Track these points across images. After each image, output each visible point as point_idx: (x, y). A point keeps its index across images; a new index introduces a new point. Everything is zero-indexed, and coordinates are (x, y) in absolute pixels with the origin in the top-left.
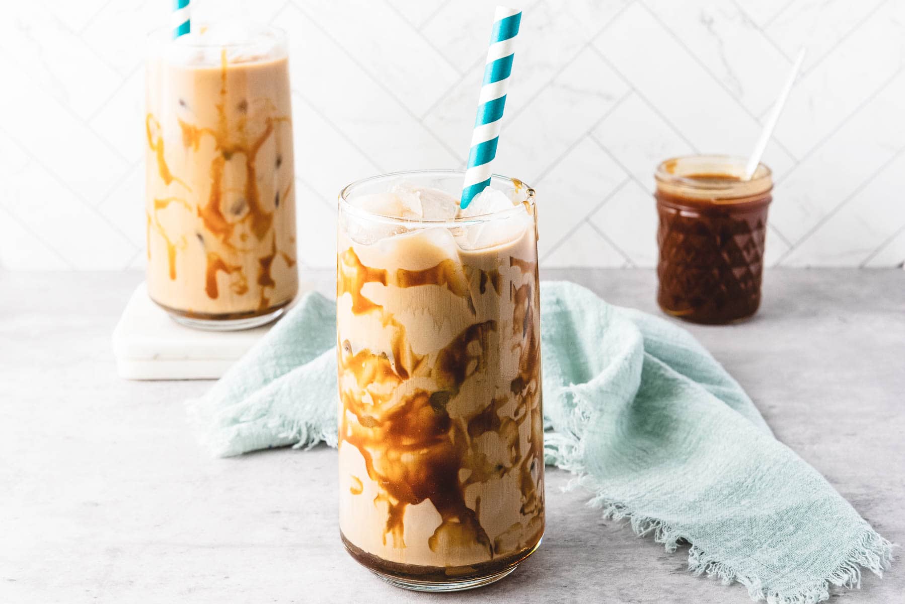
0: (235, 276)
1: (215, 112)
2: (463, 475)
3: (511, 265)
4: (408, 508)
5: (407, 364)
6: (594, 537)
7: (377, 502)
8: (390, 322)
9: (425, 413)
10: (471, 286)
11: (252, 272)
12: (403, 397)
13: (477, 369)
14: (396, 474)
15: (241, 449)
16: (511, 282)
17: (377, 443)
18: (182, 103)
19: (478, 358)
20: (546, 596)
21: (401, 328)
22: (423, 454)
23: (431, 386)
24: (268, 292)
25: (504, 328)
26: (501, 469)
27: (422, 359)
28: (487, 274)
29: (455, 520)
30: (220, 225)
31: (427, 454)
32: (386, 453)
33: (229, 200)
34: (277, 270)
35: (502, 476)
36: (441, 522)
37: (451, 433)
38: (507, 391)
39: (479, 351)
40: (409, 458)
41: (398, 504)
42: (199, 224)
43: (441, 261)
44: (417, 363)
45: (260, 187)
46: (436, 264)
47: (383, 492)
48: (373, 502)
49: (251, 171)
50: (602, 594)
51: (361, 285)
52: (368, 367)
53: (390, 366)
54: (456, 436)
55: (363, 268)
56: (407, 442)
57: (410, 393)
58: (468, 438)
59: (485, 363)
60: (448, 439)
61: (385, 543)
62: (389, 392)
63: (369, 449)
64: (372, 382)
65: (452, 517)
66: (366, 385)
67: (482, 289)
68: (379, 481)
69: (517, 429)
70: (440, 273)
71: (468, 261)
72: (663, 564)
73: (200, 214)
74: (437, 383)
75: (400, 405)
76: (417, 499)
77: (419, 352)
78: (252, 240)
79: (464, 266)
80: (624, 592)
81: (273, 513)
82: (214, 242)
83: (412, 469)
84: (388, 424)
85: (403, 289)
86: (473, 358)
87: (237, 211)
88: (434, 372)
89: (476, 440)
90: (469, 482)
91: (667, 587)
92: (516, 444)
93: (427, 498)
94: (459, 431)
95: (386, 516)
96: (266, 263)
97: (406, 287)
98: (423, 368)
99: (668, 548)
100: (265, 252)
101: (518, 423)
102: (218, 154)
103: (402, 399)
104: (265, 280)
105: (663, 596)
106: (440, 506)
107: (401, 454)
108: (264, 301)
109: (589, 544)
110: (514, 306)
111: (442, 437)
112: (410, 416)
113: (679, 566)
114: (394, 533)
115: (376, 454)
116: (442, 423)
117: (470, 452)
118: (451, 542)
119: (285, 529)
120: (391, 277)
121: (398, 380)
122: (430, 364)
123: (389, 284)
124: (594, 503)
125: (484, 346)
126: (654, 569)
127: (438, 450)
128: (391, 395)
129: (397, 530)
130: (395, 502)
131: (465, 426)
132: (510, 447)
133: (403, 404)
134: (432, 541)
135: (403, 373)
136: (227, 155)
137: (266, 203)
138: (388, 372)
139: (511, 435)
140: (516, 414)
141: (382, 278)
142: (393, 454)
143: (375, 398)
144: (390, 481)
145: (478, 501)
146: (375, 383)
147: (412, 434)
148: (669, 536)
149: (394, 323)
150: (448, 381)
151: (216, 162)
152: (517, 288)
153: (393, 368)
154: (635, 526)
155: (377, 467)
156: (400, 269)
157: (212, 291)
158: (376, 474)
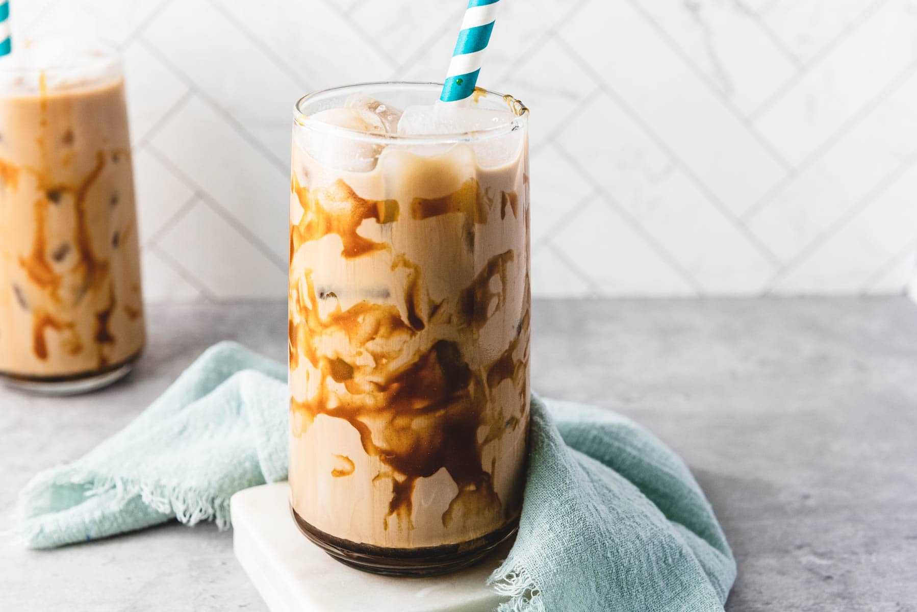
0: (67, 334)
1: (35, 146)
2: (481, 434)
4: (419, 483)
5: (423, 312)
7: (377, 483)
8: (401, 264)
12: (417, 351)
13: (497, 308)
14: (403, 445)
19: (498, 295)
21: (417, 267)
22: (439, 417)
24: (107, 350)
26: (514, 422)
27: (441, 304)
28: (507, 196)
29: (473, 487)
30: (45, 276)
31: (443, 415)
32: (392, 421)
34: (117, 324)
35: (514, 428)
36: (456, 491)
37: (471, 387)
39: (500, 287)
40: (420, 424)
41: (406, 481)
42: (22, 277)
44: (434, 310)
45: (94, 232)
47: (386, 468)
48: (372, 482)
49: (81, 213)
51: (358, 223)
53: (400, 317)
54: (476, 390)
55: (360, 201)
56: (419, 405)
58: (487, 390)
59: (505, 299)
60: (468, 395)
61: (386, 528)
62: (397, 349)
63: (366, 420)
64: (373, 339)
65: (468, 484)
66: (365, 344)
67: (503, 213)
68: (380, 456)
73: (23, 263)
74: (458, 329)
75: (413, 362)
76: (430, 470)
77: (438, 295)
82: (40, 297)
83: (425, 436)
84: (395, 386)
85: (418, 222)
86: (494, 295)
88: (455, 318)
89: (494, 391)
90: (487, 441)
92: (524, 391)
93: (441, 466)
94: (479, 383)
95: (390, 496)
96: (103, 317)
97: (422, 219)
98: (442, 314)
100: (103, 305)
101: (525, 366)
102: (41, 195)
103: (415, 354)
104: (103, 336)
106: (456, 474)
107: (412, 420)
108: (103, 361)
111: (460, 393)
112: (424, 373)
114: (398, 515)
115: (376, 425)
117: (489, 406)
118: (466, 513)
120: (403, 209)
121: (410, 332)
122: (450, 308)
123: (400, 221)
125: (504, 281)
127: (456, 409)
128: (400, 350)
129: (403, 510)
130: (401, 478)
131: (484, 376)
132: (520, 395)
133: (416, 359)
134: (446, 517)
135: (416, 324)
136: (54, 195)
137: (99, 249)
138: (395, 323)
141: (391, 213)
142: (401, 422)
143: (377, 357)
144: (396, 454)
145: (493, 463)
146: (378, 340)
147: (426, 394)
149: (406, 264)
151: (39, 206)
153: (405, 317)
155: (378, 441)
156: (416, 198)
157: (41, 350)
158: (376, 448)
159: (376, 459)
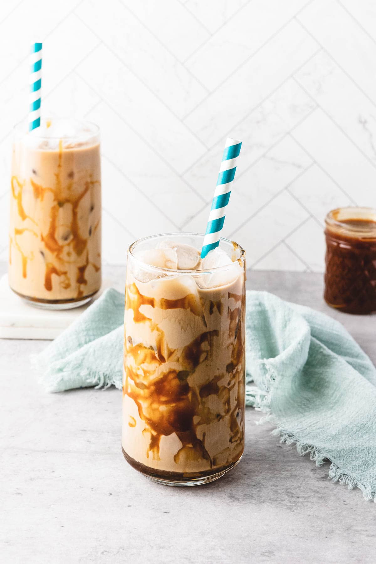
0: (63, 277)
1: (55, 177)
2: (196, 419)
3: (229, 297)
4: (163, 437)
5: (165, 354)
6: (274, 454)
7: (145, 433)
8: (156, 329)
9: (174, 383)
10: (205, 309)
11: (73, 275)
12: (162, 373)
13: (206, 358)
14: (156, 417)
15: (64, 388)
16: (228, 307)
17: (145, 398)
18: (34, 172)
19: (207, 352)
20: (243, 491)
21: (162, 332)
22: (172, 407)
23: (178, 368)
24: (82, 287)
25: (223, 335)
26: (219, 417)
27: (174, 352)
28: (214, 303)
29: (190, 446)
30: (55, 247)
31: (175, 406)
32: (151, 405)
33: (60, 232)
34: (88, 274)
35: (219, 420)
36: (182, 446)
37: (190, 395)
38: (224, 371)
39: (208, 348)
40: (163, 408)
41: (157, 435)
42: (41, 246)
43: (186, 295)
44: (171, 354)
45: (80, 223)
46: (184, 297)
47: (148, 427)
48: (142, 433)
49: (75, 214)
50: (276, 492)
51: (139, 306)
52: (142, 354)
53: (155, 354)
54: (192, 397)
55: (141, 296)
56: (163, 399)
57: (166, 371)
58: (199, 398)
59: (211, 355)
60: (188, 399)
61: (148, 457)
62: (154, 370)
63: (141, 401)
64: (144, 363)
65: (189, 443)
66: (140, 364)
67: (211, 312)
68: (146, 421)
69: (229, 393)
70: (186, 303)
71: (204, 296)
72: (314, 474)
73: (43, 239)
74: (182, 366)
75: (160, 377)
76: (167, 433)
77: (172, 347)
78: (74, 256)
79: (201, 298)
80: (289, 491)
81: (82, 431)
82: (51, 257)
83: (166, 415)
84: (153, 388)
85: (164, 310)
86: (205, 351)
87: (66, 238)
88: (180, 359)
89: (204, 400)
90: (199, 424)
91: (315, 489)
92: (228, 402)
93: (174, 432)
94: (194, 394)
95: (149, 441)
96: (82, 270)
97: (165, 309)
98: (174, 357)
99: (317, 464)
100: (81, 263)
101: (230, 390)
102: (55, 203)
103: (161, 374)
104: (81, 280)
105: (312, 494)
106: (181, 438)
107: (159, 406)
108: (80, 293)
109: (270, 459)
110: (229, 321)
111: (184, 397)
112: (165, 384)
113: (323, 476)
114: (153, 451)
115: (145, 405)
116: (184, 389)
117: (200, 406)
118: (187, 458)
119: (89, 442)
120: (157, 302)
121: (159, 363)
122: (179, 354)
123: (156, 307)
124: (275, 432)
125: (211, 345)
126: (308, 476)
127: (182, 404)
128: (155, 371)
129: (155, 449)
130: (155, 434)
131: (198, 391)
132: (225, 404)
133: (162, 377)
134: (176, 457)
135: (162, 359)
136: (60, 204)
137: (83, 233)
138: (154, 358)
139: (225, 397)
140: (229, 384)
141: (152, 303)
142: (155, 406)
143: (145, 372)
144: (152, 421)
145: (204, 435)
146: (146, 364)
147: (166, 395)
148: (319, 457)
149: (158, 330)
150: (189, 365)
151: (54, 208)
152: (232, 311)
153: (157, 356)
154: (299, 448)
155: (145, 412)
156: (162, 299)
157: (48, 286)
158: (144, 416)
159: (144, 421)
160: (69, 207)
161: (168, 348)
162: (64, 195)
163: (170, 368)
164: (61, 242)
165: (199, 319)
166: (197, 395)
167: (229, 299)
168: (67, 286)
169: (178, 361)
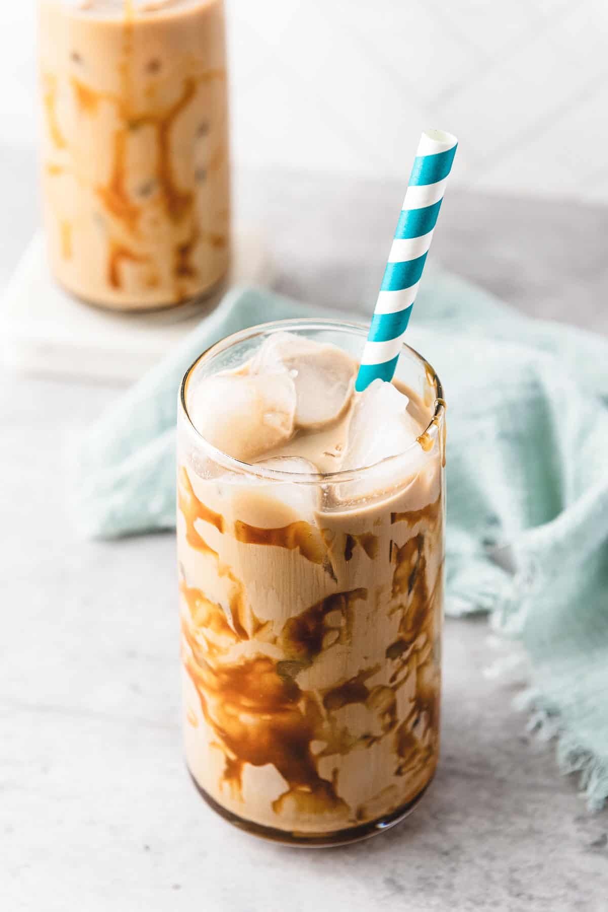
0: (143, 266)
1: (117, 72)
2: (315, 747)
3: (393, 521)
4: (248, 766)
5: (248, 626)
6: (507, 763)
7: (213, 749)
8: (227, 574)
9: (271, 681)
10: (333, 551)
11: (165, 262)
12: (243, 657)
13: (338, 641)
14: (233, 730)
16: (391, 542)
17: (212, 690)
18: (76, 57)
19: (340, 629)
21: (240, 584)
22: (265, 720)
23: (277, 654)
24: (186, 284)
25: (378, 594)
26: (369, 739)
27: (266, 624)
28: (355, 538)
29: (306, 789)
30: (124, 208)
31: (270, 721)
32: (223, 705)
33: (133, 182)
35: (369, 745)
36: (287, 789)
37: (302, 705)
38: (381, 658)
39: (343, 622)
40: (248, 719)
41: (236, 760)
42: (97, 206)
43: (291, 522)
44: (259, 627)
45: (176, 161)
47: (219, 741)
48: (209, 746)
49: (164, 145)
50: (488, 877)
51: (195, 518)
52: (203, 611)
53: (226, 619)
54: (308, 708)
55: (197, 501)
56: (246, 702)
57: (250, 655)
58: (323, 711)
59: (349, 634)
60: (298, 710)
61: (221, 790)
62: (225, 646)
63: (204, 692)
64: (206, 627)
65: (302, 786)
66: (200, 627)
67: (348, 555)
68: (215, 729)
69: (393, 695)
70: (291, 535)
71: (329, 526)
72: (579, 830)
73: (99, 191)
74: (285, 651)
76: (259, 761)
77: (262, 617)
78: (165, 226)
79: (323, 530)
80: (516, 876)
82: (118, 230)
84: (225, 677)
85: (242, 544)
86: (333, 629)
87: (145, 191)
88: (280, 641)
89: (333, 713)
90: (323, 754)
91: (572, 875)
92: (392, 710)
93: (270, 763)
94: (311, 703)
95: (223, 766)
96: (184, 251)
97: (247, 542)
98: (266, 633)
99: (591, 806)
100: (183, 235)
101: (395, 689)
102: (122, 124)
103: (240, 659)
104: (184, 270)
105: (562, 892)
106: (286, 773)
107: (239, 713)
108: (181, 292)
109: (496, 776)
110: (394, 566)
111: (290, 707)
112: (250, 677)
113: (596, 838)
114: (231, 785)
115: (212, 700)
116: (290, 693)
117: (326, 725)
118: (300, 809)
120: (229, 522)
121: (236, 638)
122: (277, 629)
123: (225, 533)
125: (349, 617)
126: (565, 837)
127: (284, 719)
128: (228, 649)
129: (235, 783)
130: (233, 757)
131: (319, 699)
132: (383, 715)
133: (242, 663)
134: (276, 805)
135: (241, 633)
136: (134, 124)
137: (182, 179)
139: (383, 701)
140: (393, 679)
141: (218, 522)
142: (230, 710)
143: (211, 645)
144: (227, 733)
145: (335, 773)
146: (210, 630)
147: (251, 695)
148: (596, 790)
149: (231, 576)
150: (298, 651)
151: (119, 135)
152: (400, 546)
153: (230, 622)
154: (562, 755)
155: (213, 715)
156: (239, 521)
157: (114, 280)
158: (213, 720)
159: (212, 729)
160: (149, 133)
161: (253, 615)
162: (141, 107)
163: (258, 653)
164: (136, 200)
165: (320, 567)
166: (318, 707)
167: (395, 524)
168: (153, 283)
169: (274, 641)
